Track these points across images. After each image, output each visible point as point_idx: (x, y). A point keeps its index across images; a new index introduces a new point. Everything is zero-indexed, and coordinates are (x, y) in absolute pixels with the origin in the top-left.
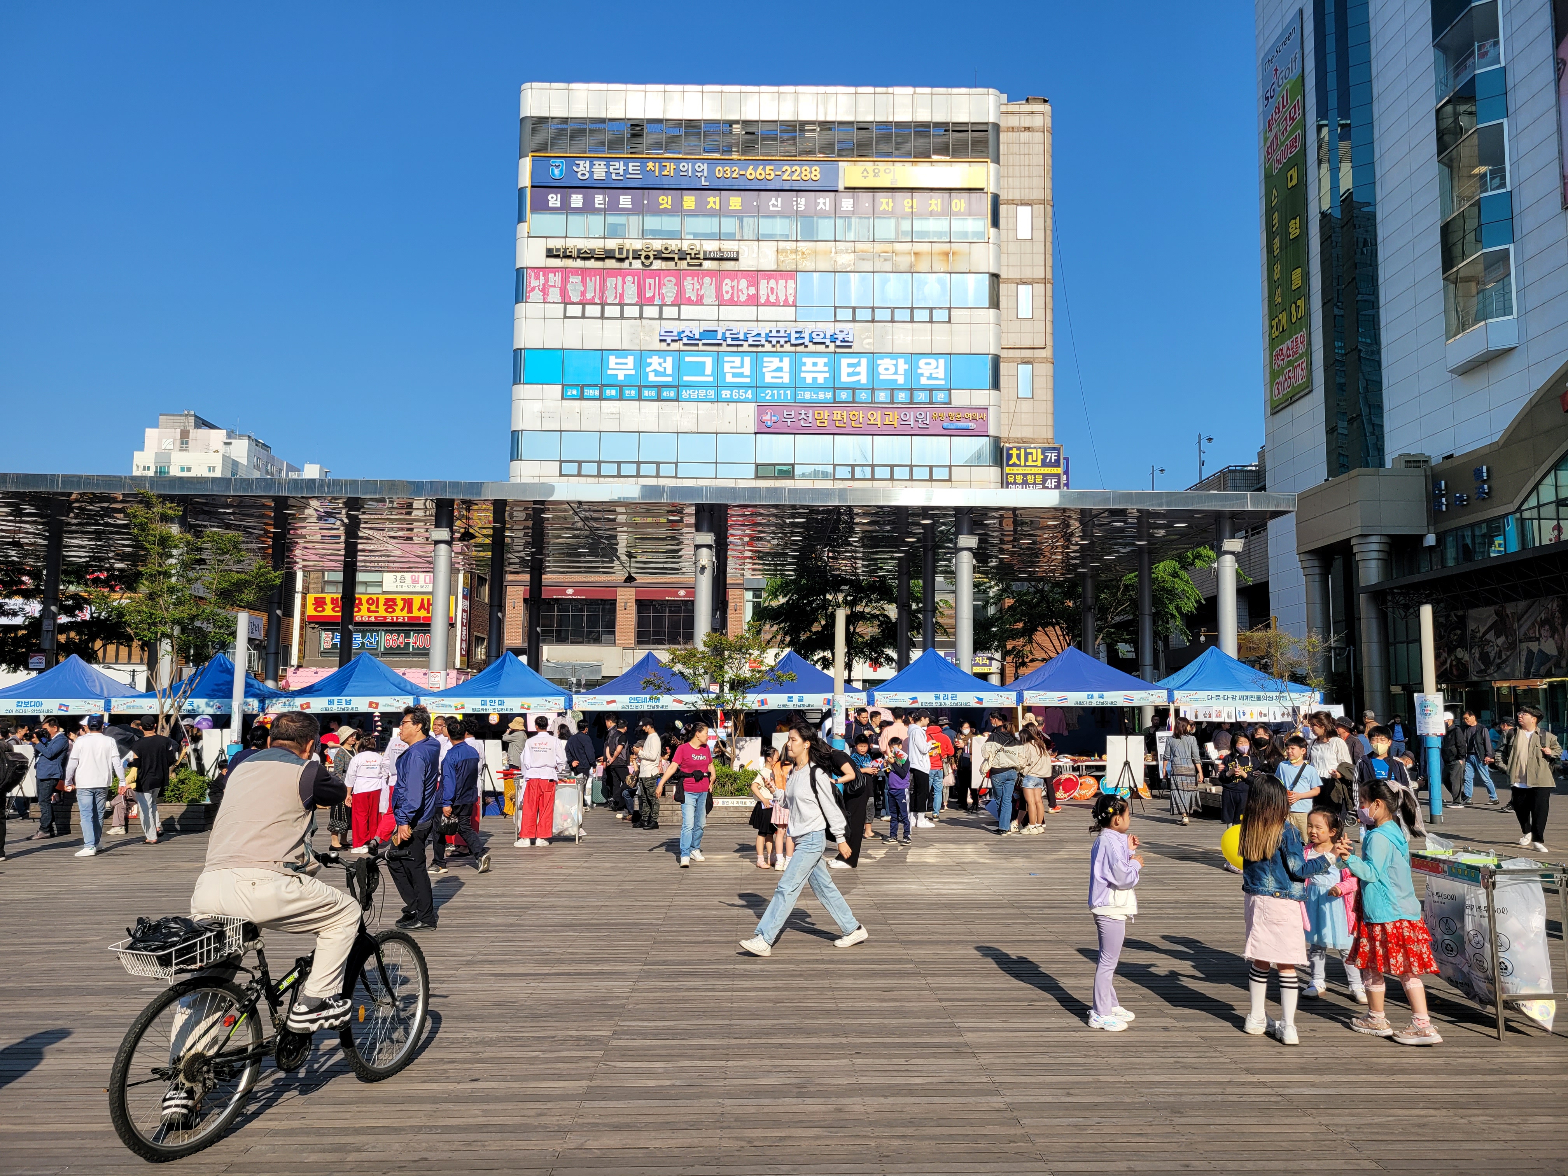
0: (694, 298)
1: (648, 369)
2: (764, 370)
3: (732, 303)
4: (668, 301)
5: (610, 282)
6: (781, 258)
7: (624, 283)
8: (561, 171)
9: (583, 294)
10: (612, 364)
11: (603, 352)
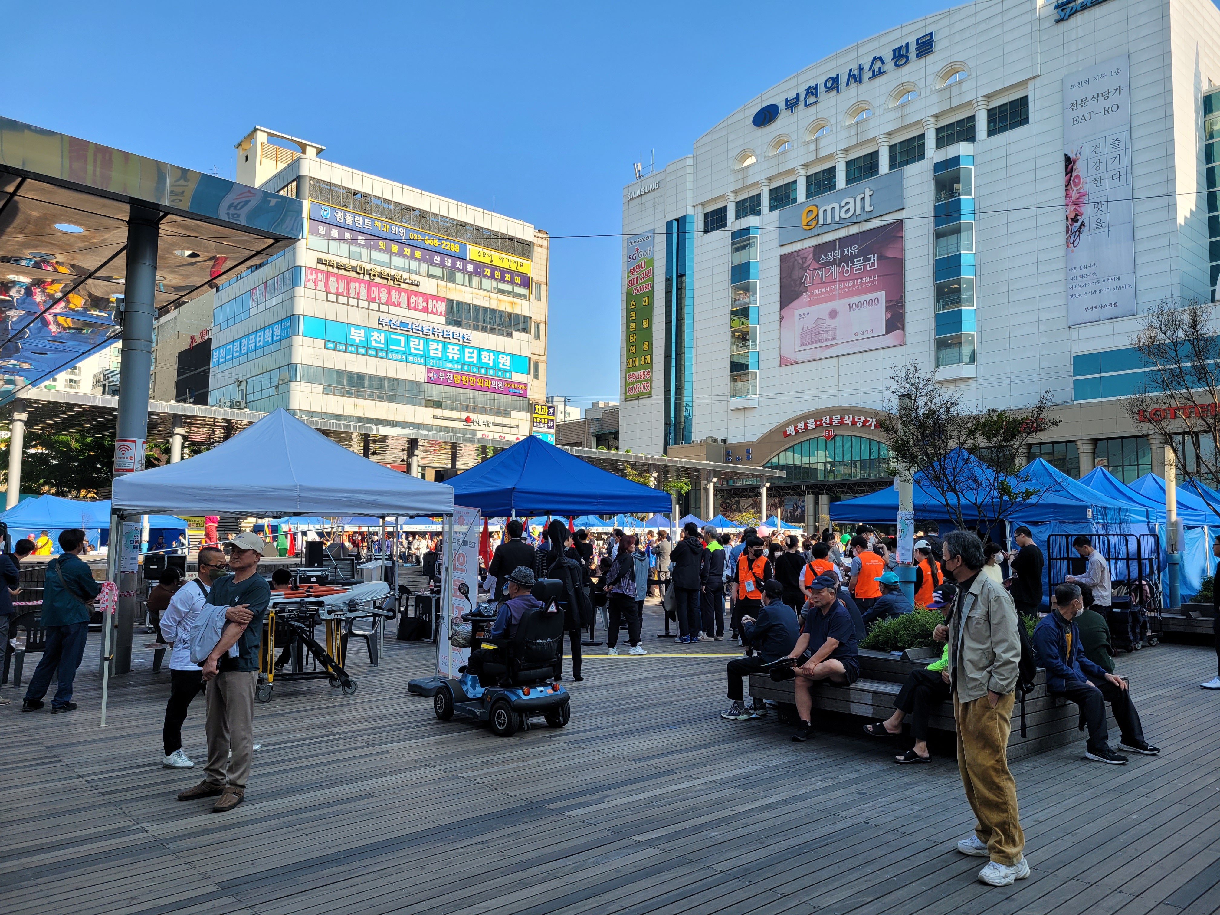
0: (396, 303)
2: (430, 348)
3: (415, 309)
4: (383, 301)
6: (439, 289)
7: (360, 287)
8: (328, 215)
9: (337, 288)
10: (352, 333)
11: (348, 325)
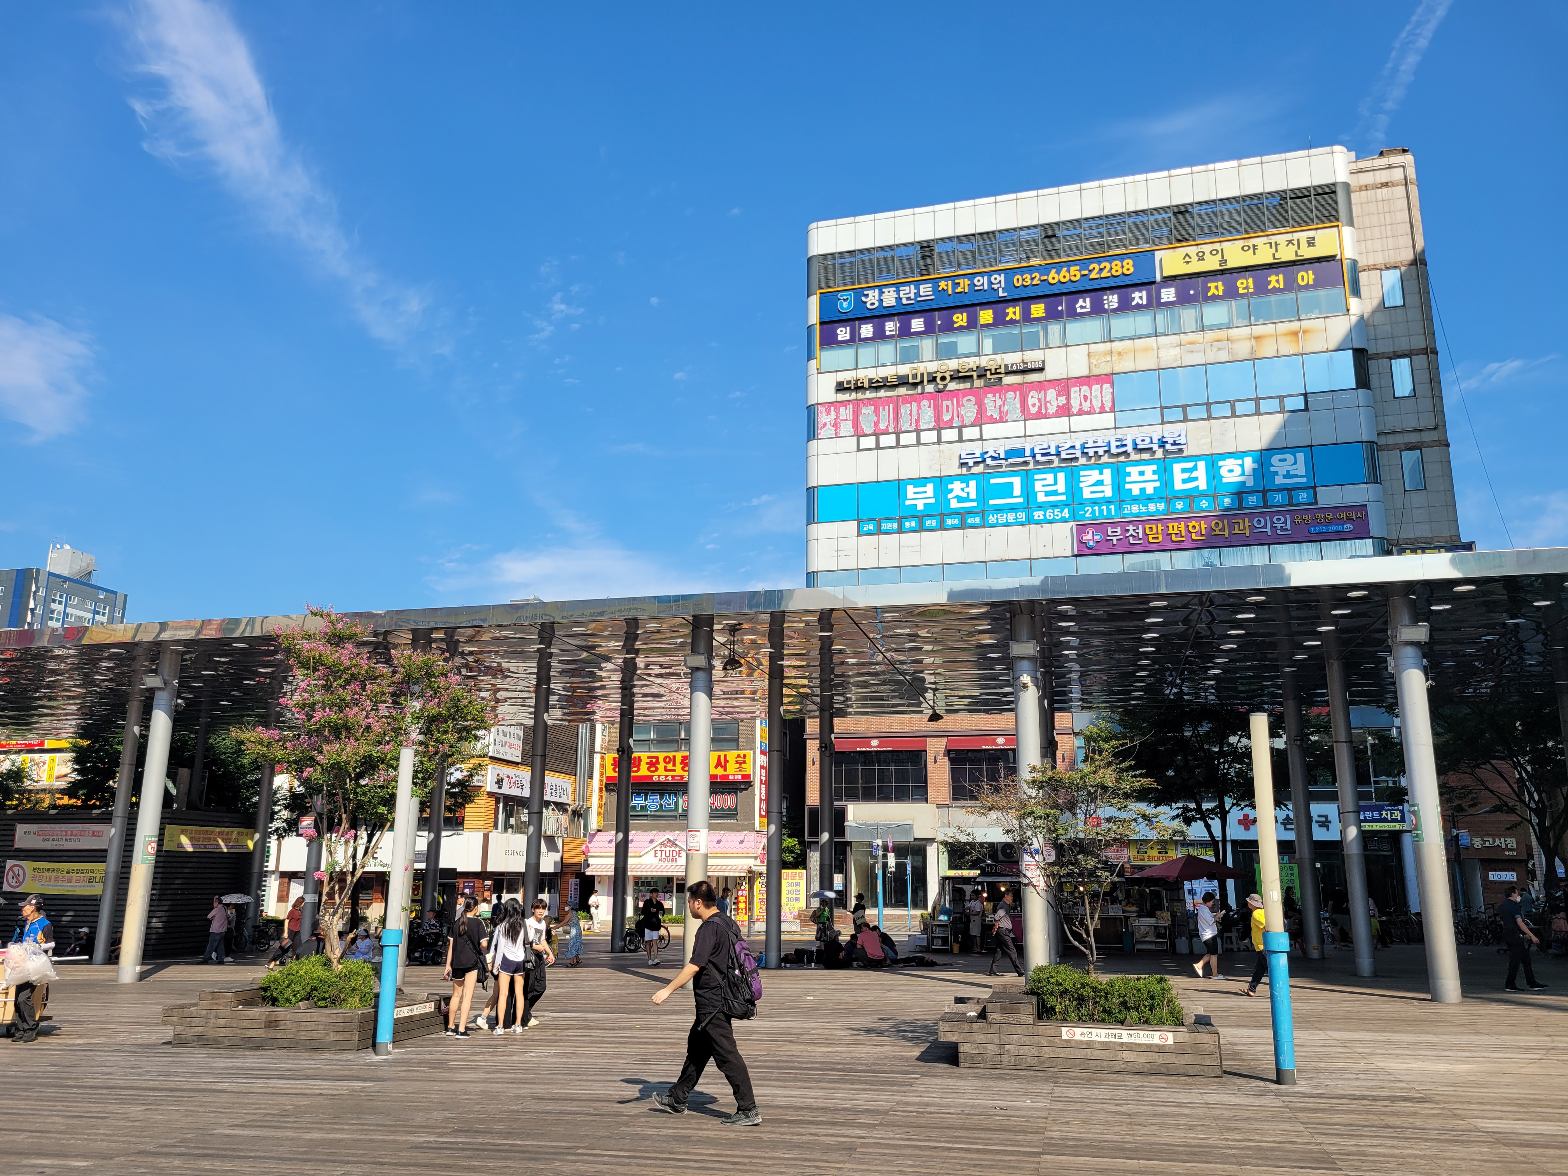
0: (996, 416)
1: (950, 496)
2: (1081, 485)
3: (1040, 416)
4: (967, 421)
5: (905, 409)
6: (1094, 361)
7: (919, 408)
8: (850, 304)
9: (876, 424)
10: (910, 495)
11: (900, 484)
